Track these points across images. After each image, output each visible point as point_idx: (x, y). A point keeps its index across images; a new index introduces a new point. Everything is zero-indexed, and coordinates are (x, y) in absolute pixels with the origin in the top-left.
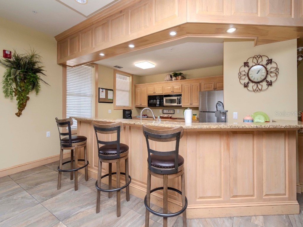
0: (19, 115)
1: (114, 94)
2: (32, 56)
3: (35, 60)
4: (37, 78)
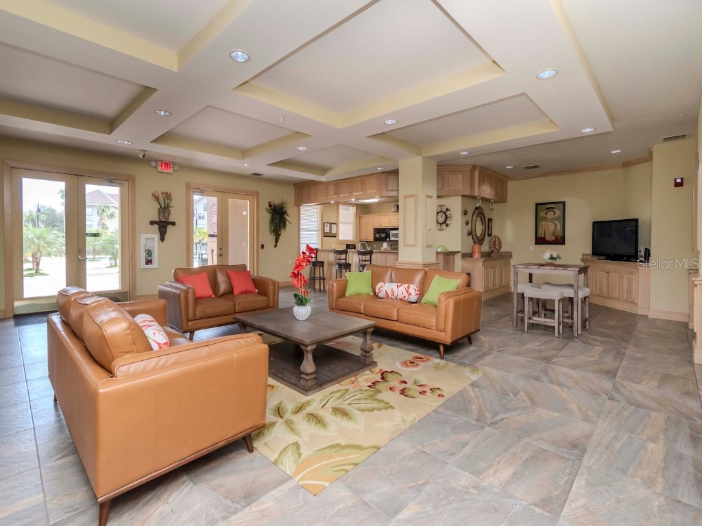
0: (275, 246)
1: (337, 228)
2: (282, 203)
3: (284, 205)
4: (285, 220)
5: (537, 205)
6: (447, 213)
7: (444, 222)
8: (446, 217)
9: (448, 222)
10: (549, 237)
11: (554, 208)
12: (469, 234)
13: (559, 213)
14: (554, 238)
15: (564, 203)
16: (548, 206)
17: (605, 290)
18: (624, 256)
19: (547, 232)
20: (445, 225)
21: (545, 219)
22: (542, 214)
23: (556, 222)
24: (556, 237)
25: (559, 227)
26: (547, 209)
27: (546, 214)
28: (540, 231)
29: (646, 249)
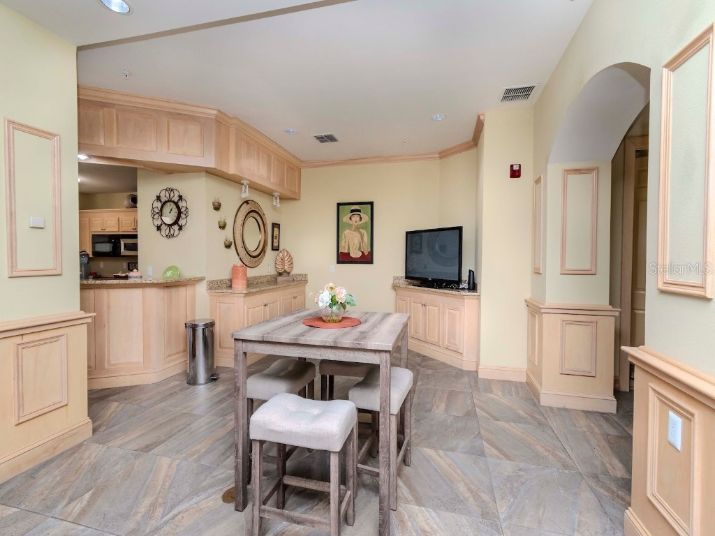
5: (339, 205)
6: (181, 204)
7: (176, 223)
8: (180, 213)
9: (181, 222)
10: (355, 254)
11: (359, 211)
12: (228, 246)
13: (366, 218)
14: (360, 254)
15: (371, 204)
16: (354, 207)
17: (421, 331)
18: (442, 281)
19: (351, 244)
20: (176, 227)
21: (350, 226)
22: (345, 219)
23: (363, 231)
24: (363, 253)
25: (366, 239)
26: (352, 211)
27: (350, 218)
28: (342, 244)
29: (470, 271)
